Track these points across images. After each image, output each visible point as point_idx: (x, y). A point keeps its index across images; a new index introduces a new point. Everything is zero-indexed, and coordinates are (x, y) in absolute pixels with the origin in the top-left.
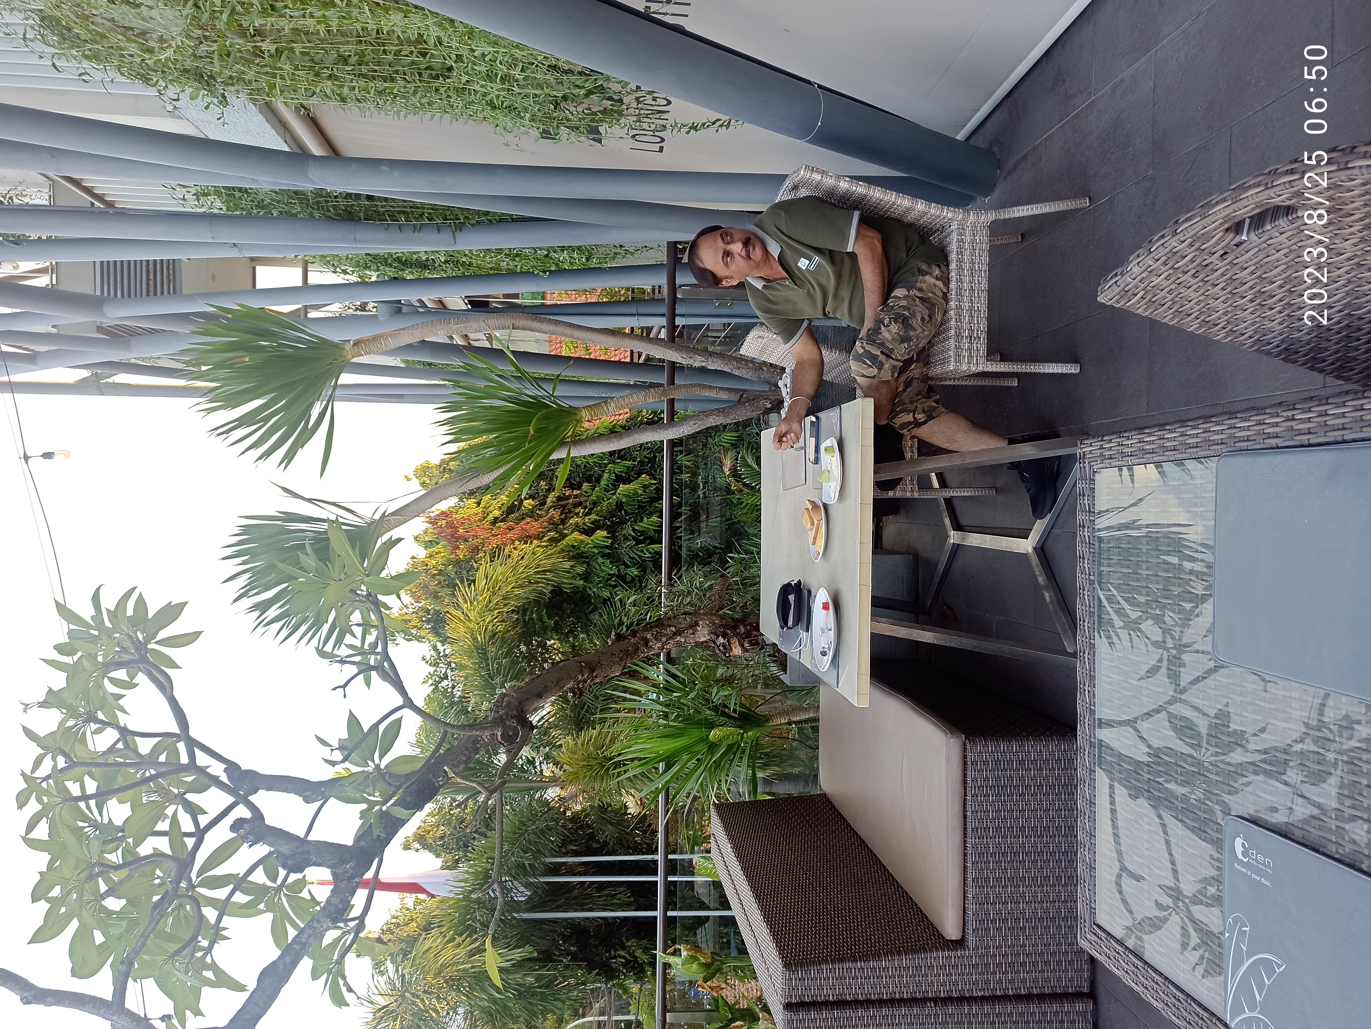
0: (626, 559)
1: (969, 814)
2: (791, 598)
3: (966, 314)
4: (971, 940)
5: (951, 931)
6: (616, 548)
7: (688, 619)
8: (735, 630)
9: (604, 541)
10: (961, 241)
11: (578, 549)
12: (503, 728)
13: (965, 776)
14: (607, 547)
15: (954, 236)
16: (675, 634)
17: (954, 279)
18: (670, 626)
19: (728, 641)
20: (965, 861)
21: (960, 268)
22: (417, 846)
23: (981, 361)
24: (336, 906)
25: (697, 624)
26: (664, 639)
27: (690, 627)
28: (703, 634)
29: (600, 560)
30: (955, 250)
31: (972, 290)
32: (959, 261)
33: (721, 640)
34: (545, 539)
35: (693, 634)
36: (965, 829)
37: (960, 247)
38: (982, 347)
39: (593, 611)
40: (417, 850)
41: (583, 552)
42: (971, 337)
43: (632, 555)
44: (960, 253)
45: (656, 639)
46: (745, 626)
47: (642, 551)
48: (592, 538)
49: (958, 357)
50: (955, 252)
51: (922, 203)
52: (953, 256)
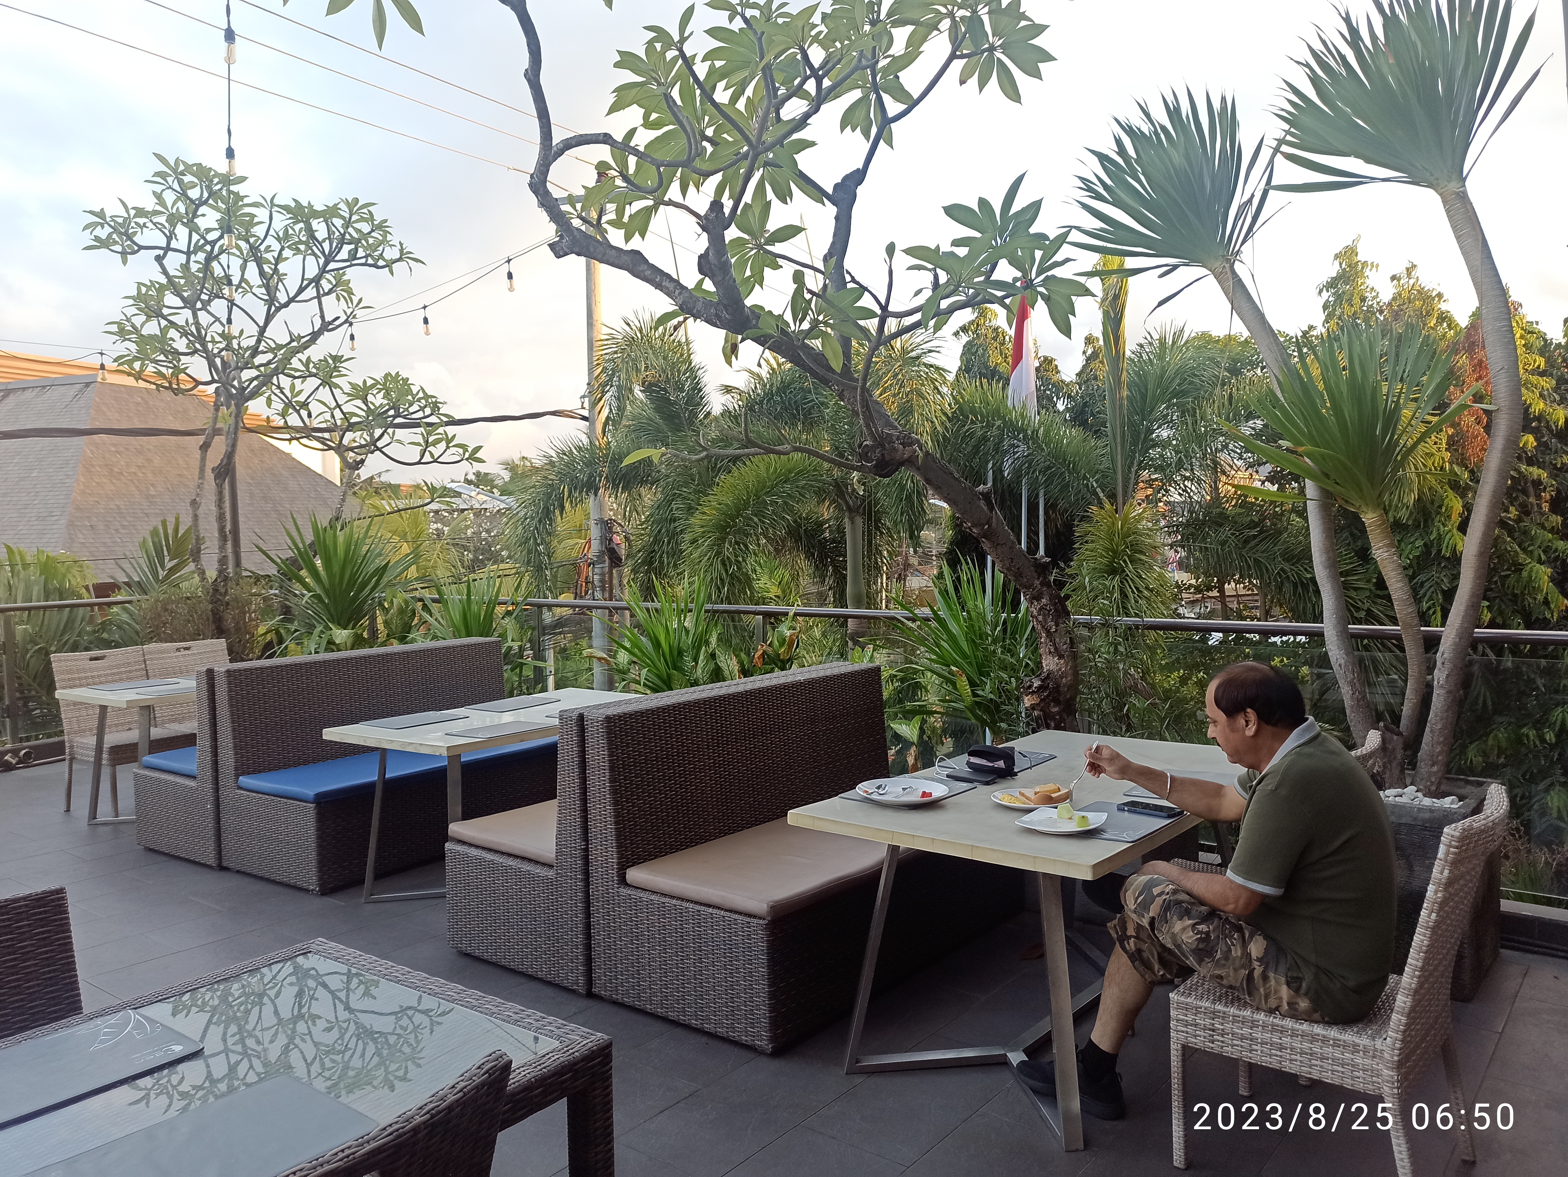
0: (1421, 578)
2: (1001, 764)
3: (1246, 1031)
4: (624, 891)
5: (634, 874)
6: (1439, 564)
7: (1065, 647)
8: (1053, 701)
9: (1447, 547)
10: (1355, 1049)
11: (1438, 513)
12: (873, 446)
13: (740, 913)
14: (1440, 551)
15: (1363, 1041)
16: (1048, 632)
17: (1297, 1026)
18: (1057, 625)
19: (1033, 692)
20: (679, 898)
21: (1313, 1038)
23: (1186, 1038)
25: (1061, 657)
26: (1040, 618)
27: (1056, 649)
28: (1050, 663)
29: (1419, 543)
30: (1341, 1037)
31: (1281, 1048)
32: (1325, 1040)
33: (1037, 683)
35: (1050, 652)
36: (701, 904)
37: (1346, 1045)
38: (1200, 1041)
41: (1433, 520)
42: (1213, 1031)
44: (1336, 1044)
45: (1040, 609)
46: (1058, 713)
47: (1431, 599)
49: (1186, 1008)
50: (1338, 1036)
51: (1405, 1003)
52: (1333, 1033)
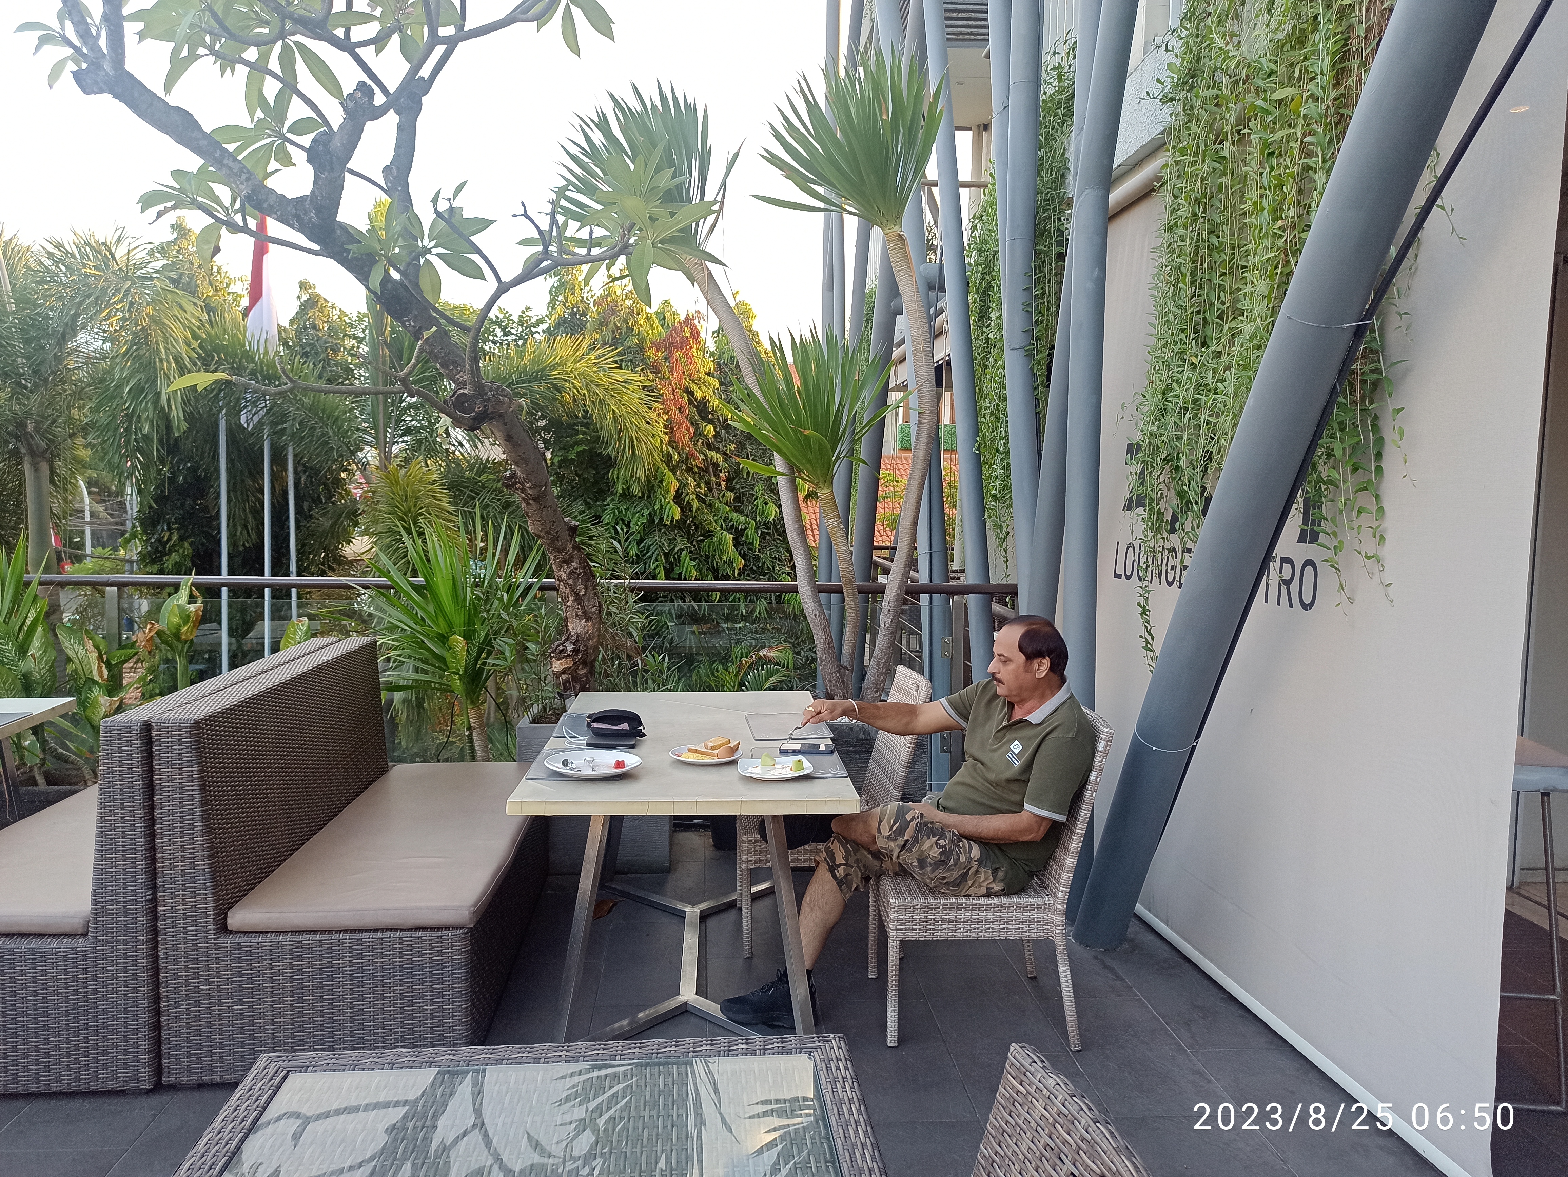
0: (647, 542)
1: (379, 935)
2: (625, 726)
3: (952, 915)
4: (228, 941)
5: (238, 918)
6: (660, 530)
7: (594, 609)
8: (582, 663)
9: (668, 517)
10: (1032, 907)
11: (659, 487)
12: (473, 396)
13: (424, 929)
14: (661, 519)
15: (1037, 901)
16: (577, 595)
17: (990, 901)
18: (586, 588)
19: (569, 655)
20: (323, 932)
21: (1003, 907)
22: (304, 298)
23: (901, 935)
24: (266, 200)
25: (588, 619)
26: (571, 582)
27: (585, 612)
28: (576, 626)
29: (646, 512)
30: (1022, 901)
31: (979, 921)
32: (1010, 907)
33: (570, 647)
34: (670, 449)
35: (577, 615)
36: (361, 931)
37: (1025, 907)
38: (916, 934)
39: (587, 503)
40: (299, 298)
41: (655, 492)
42: (927, 922)
43: (652, 549)
44: (1019, 907)
45: (570, 573)
46: (586, 675)
47: (657, 560)
48: (672, 503)
49: (905, 908)
50: (1019, 901)
51: (1073, 863)
52: (1015, 900)
